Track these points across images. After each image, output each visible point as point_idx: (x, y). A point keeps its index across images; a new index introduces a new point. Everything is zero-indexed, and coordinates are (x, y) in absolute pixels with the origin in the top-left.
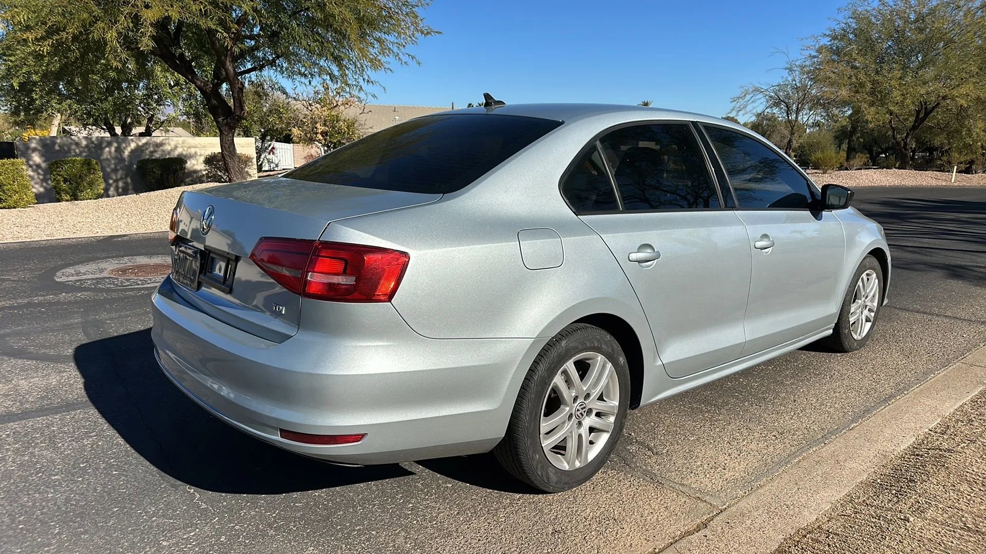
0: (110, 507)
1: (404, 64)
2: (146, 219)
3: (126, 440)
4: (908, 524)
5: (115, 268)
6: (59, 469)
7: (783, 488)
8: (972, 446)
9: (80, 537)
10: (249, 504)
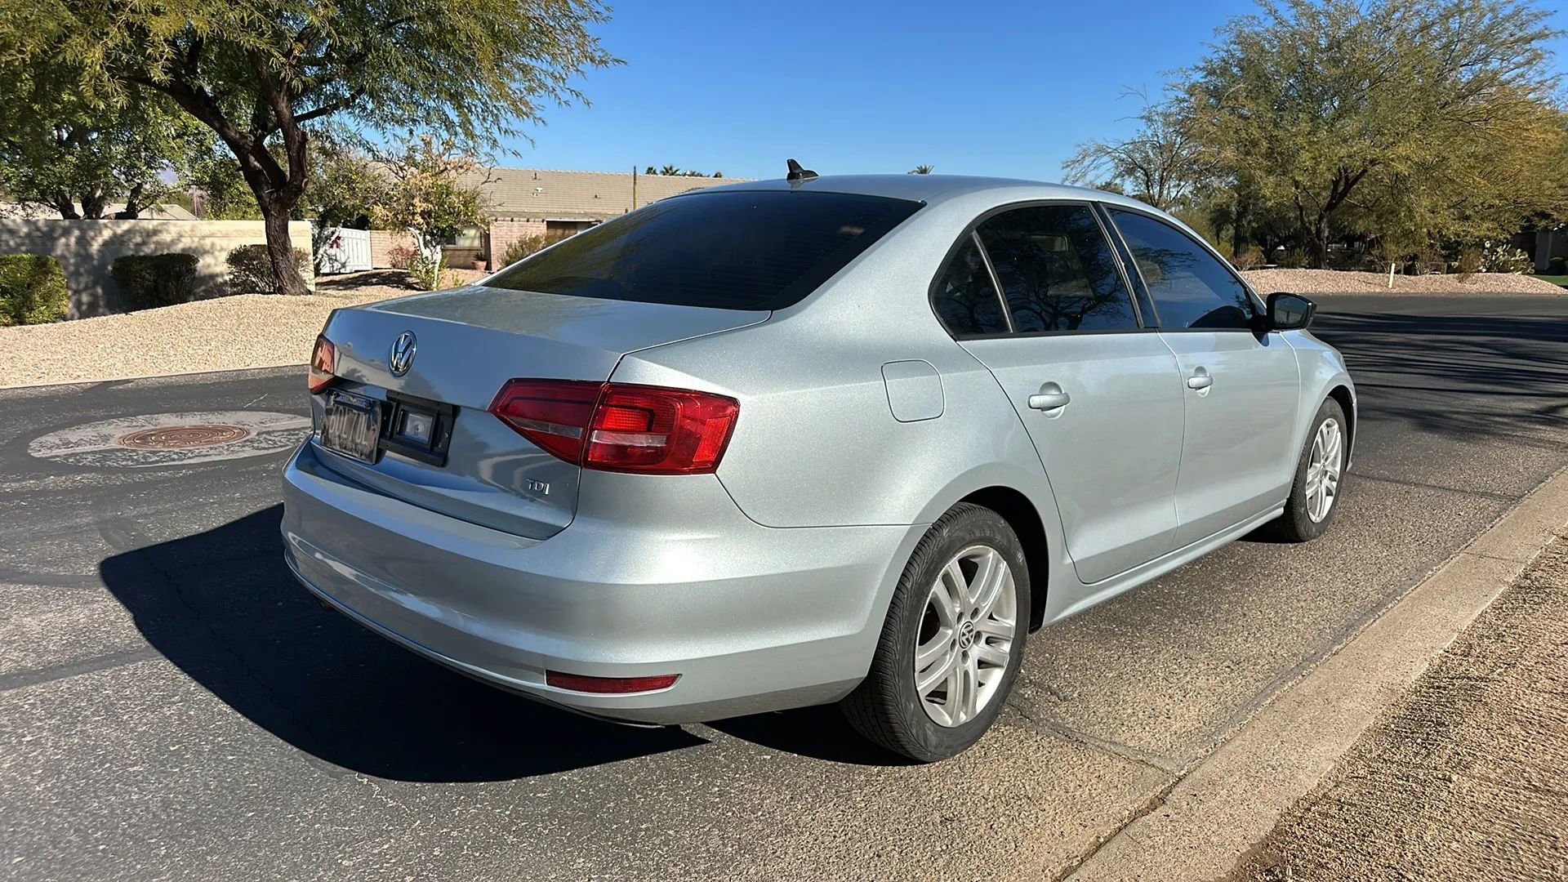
0: (240, 811)
1: (564, 104)
2: (155, 354)
3: (233, 706)
4: (1451, 786)
5: (127, 433)
6: (135, 755)
7: (1260, 742)
8: (1511, 671)
9: (206, 859)
10: (462, 797)
